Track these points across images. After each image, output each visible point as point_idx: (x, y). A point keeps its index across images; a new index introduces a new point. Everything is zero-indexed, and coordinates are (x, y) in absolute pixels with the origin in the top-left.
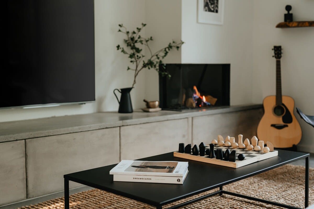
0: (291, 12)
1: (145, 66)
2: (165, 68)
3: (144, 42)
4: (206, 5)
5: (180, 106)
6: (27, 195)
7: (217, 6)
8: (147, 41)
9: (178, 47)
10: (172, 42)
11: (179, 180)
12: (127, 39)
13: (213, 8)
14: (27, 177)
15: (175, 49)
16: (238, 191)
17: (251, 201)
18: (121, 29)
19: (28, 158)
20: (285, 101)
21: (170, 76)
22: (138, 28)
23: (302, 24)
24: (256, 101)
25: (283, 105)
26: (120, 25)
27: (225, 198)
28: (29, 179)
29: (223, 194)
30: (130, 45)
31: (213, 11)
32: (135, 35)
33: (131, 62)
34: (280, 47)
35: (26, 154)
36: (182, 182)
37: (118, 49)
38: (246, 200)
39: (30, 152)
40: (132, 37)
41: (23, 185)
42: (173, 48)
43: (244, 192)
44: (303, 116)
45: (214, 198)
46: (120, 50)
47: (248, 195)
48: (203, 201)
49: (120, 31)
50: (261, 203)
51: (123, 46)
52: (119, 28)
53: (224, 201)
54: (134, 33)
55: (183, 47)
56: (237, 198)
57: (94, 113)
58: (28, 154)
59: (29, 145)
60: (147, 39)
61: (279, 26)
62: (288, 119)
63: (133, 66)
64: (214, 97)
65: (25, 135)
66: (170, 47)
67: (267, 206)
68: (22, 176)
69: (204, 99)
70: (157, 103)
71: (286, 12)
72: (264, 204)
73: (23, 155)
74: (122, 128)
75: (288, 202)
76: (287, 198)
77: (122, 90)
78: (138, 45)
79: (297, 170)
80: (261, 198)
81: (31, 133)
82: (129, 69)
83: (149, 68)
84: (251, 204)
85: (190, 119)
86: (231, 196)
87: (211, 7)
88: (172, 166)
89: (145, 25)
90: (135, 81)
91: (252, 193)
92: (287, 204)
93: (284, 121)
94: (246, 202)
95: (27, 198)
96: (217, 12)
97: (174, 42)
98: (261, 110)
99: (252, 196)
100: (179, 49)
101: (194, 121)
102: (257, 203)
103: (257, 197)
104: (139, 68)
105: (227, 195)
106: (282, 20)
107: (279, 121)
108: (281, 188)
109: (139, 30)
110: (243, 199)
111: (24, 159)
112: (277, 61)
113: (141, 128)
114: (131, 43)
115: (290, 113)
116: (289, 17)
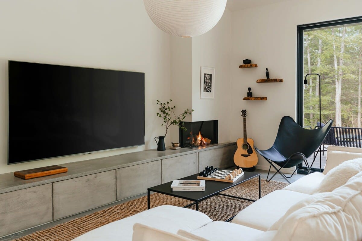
0: (251, 91)
1: (171, 124)
2: (183, 125)
3: (171, 109)
4: (205, 88)
5: (191, 145)
6: (116, 199)
7: (211, 89)
8: (172, 109)
9: (190, 113)
10: (187, 110)
11: (203, 189)
12: (161, 108)
13: (209, 90)
14: (116, 189)
15: (188, 114)
16: (226, 193)
17: (233, 198)
18: (158, 103)
19: (117, 179)
20: (249, 141)
21: (186, 129)
22: (167, 102)
23: (257, 98)
24: (233, 140)
25: (248, 143)
26: (157, 101)
27: (220, 197)
28: (117, 190)
29: (218, 195)
30: (163, 111)
31: (208, 92)
32: (165, 105)
33: (164, 121)
34: (245, 110)
35: (116, 177)
36: (204, 190)
37: (158, 115)
38: (230, 197)
39: (118, 176)
40: (164, 106)
41: (114, 194)
42: (187, 113)
43: (229, 194)
44: (258, 151)
45: (214, 197)
46: (159, 116)
47: (231, 195)
48: (209, 199)
49: (157, 104)
50: (238, 199)
51: (160, 113)
52: (157, 102)
53: (219, 198)
54: (165, 104)
55: (193, 113)
56: (225, 197)
57: (144, 151)
58: (117, 177)
59: (118, 172)
60: (172, 108)
61: (245, 99)
62: (250, 151)
63: (165, 124)
64: (209, 139)
65: (115, 167)
66: (186, 113)
67: (241, 200)
68: (114, 189)
69: (204, 140)
70: (179, 145)
71: (248, 92)
72: (239, 199)
73: (114, 178)
74: (163, 160)
75: (251, 198)
76: (250, 196)
77: (159, 137)
78: (167, 111)
79: (256, 180)
80: (238, 197)
81: (119, 166)
82: (162, 125)
83: (174, 125)
84: (233, 199)
85: (198, 153)
86: (223, 196)
87: (208, 89)
88: (198, 183)
89: (172, 100)
90: (166, 132)
91: (233, 194)
92: (251, 199)
93: (248, 152)
94: (230, 198)
95: (116, 200)
96: (211, 92)
97: (188, 110)
98: (235, 145)
99: (233, 195)
100: (191, 114)
101: (200, 154)
102: (236, 199)
103: (235, 196)
104: (168, 125)
105: (220, 195)
106: (246, 96)
107: (246, 152)
108: (247, 190)
109: (168, 103)
110: (229, 197)
111: (115, 180)
112: (244, 118)
113: (172, 160)
114: (163, 110)
115: (251, 148)
116: (250, 94)
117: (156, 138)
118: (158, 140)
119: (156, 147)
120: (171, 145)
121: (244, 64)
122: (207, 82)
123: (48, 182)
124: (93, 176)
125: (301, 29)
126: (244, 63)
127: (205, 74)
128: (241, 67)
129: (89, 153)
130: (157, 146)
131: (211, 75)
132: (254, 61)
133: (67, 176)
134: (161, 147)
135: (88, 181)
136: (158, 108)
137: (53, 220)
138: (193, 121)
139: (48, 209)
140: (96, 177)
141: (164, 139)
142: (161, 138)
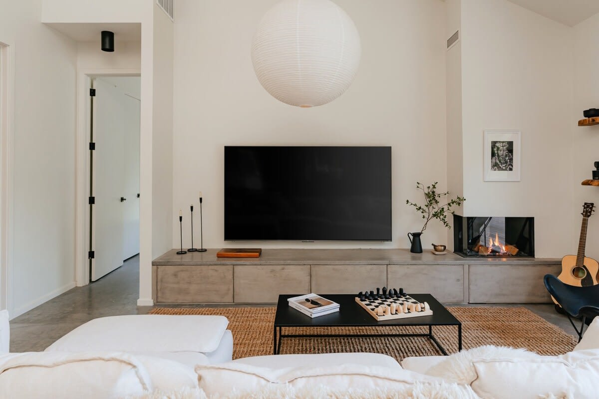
4: (495, 165)
7: (511, 165)
8: (445, 194)
11: (311, 315)
14: (311, 289)
15: (456, 204)
20: (587, 262)
22: (433, 185)
25: (584, 267)
26: (418, 183)
31: (505, 170)
34: (592, 204)
36: (312, 317)
49: (418, 187)
54: (429, 188)
55: (465, 203)
58: (312, 275)
61: (585, 183)
62: (587, 283)
65: (310, 262)
66: (453, 202)
68: (307, 288)
71: (596, 169)
73: (308, 274)
74: (389, 266)
77: (413, 234)
82: (424, 217)
85: (467, 266)
87: (502, 166)
88: (324, 305)
89: (437, 183)
90: (424, 228)
93: (583, 284)
96: (511, 169)
97: (458, 198)
100: (461, 204)
101: (472, 268)
104: (429, 218)
107: (578, 283)
111: (309, 277)
112: (583, 219)
113: (408, 268)
114: (432, 196)
115: (591, 277)
116: (597, 174)
117: (410, 235)
118: (411, 237)
119: (409, 246)
120: (433, 249)
121: (587, 118)
122: (500, 155)
123: (228, 264)
124: (280, 267)
126: (585, 116)
127: (494, 143)
128: (581, 123)
129: (308, 241)
130: (411, 245)
131: (511, 144)
133: (249, 262)
134: (416, 247)
135: (272, 271)
137: (234, 302)
139: (229, 290)
140: (283, 269)
141: (420, 237)
142: (417, 236)
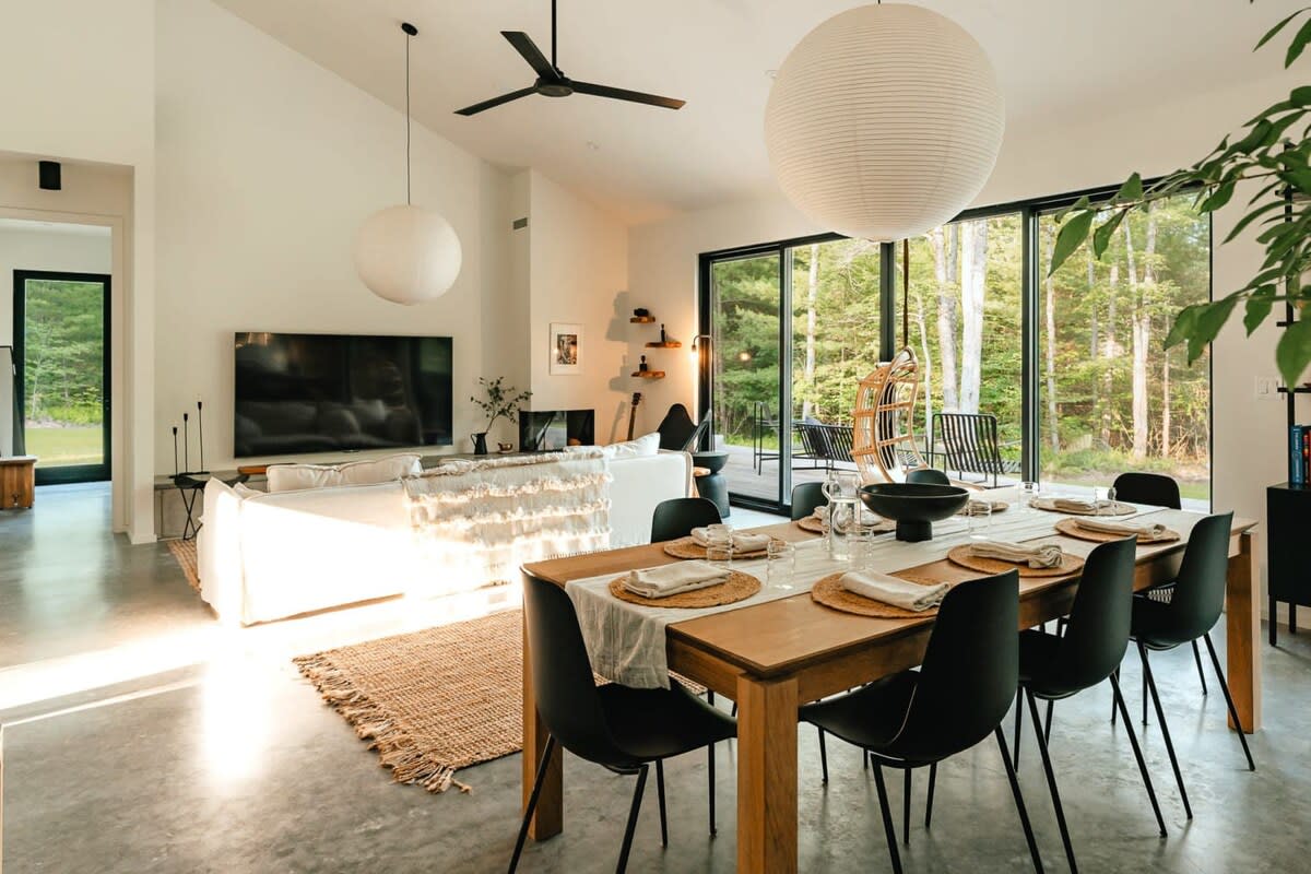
1: (499, 414)
4: (561, 358)
7: (574, 359)
13: (569, 360)
26: (480, 379)
31: (569, 364)
33: (487, 410)
34: (639, 394)
46: (474, 401)
49: (480, 383)
55: (532, 397)
77: (477, 435)
87: (567, 359)
90: (492, 428)
96: (574, 364)
104: (495, 416)
109: (499, 382)
112: (633, 407)
114: (496, 393)
116: (644, 367)
117: (474, 437)
118: (475, 439)
119: (473, 448)
120: (498, 449)
121: (637, 317)
122: (565, 348)
125: (706, 260)
127: (560, 336)
128: (633, 321)
130: (475, 446)
131: (574, 336)
132: (654, 313)
134: (480, 450)
136: (485, 391)
138: (533, 410)
141: (485, 437)
142: (481, 437)
